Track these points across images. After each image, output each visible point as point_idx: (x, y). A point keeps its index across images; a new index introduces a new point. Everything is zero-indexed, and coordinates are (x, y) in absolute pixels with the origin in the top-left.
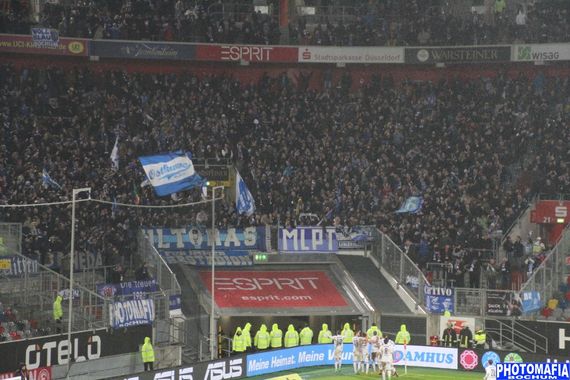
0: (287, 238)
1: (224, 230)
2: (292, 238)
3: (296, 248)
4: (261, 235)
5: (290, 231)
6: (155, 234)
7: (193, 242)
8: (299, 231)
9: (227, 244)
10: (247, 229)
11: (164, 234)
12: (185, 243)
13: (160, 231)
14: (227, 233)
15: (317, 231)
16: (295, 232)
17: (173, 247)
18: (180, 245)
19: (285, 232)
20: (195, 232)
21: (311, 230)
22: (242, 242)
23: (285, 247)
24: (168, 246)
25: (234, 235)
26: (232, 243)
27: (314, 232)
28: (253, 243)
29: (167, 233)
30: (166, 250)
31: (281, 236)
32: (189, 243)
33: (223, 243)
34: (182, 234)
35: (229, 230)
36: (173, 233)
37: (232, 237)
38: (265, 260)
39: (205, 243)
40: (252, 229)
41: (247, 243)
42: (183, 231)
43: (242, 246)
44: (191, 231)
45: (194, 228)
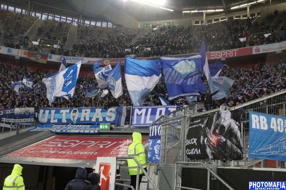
0: (137, 115)
1: (93, 111)
2: (141, 114)
3: (142, 122)
4: (119, 113)
5: (140, 110)
6: (50, 113)
7: (72, 119)
8: (147, 110)
9: (94, 120)
10: (110, 110)
11: (55, 113)
12: (67, 120)
13: (53, 111)
14: (95, 111)
15: (161, 109)
16: (144, 111)
17: (60, 122)
18: (64, 121)
19: (137, 111)
20: (75, 111)
21: (156, 109)
22: (104, 118)
23: (135, 122)
24: (56, 121)
25: (100, 113)
26: (97, 119)
27: (158, 110)
28: (113, 119)
30: (55, 124)
31: (133, 115)
32: (70, 119)
33: (91, 118)
34: (66, 113)
35: (97, 110)
36: (61, 112)
37: (98, 115)
38: (107, 129)
39: (79, 119)
40: (113, 109)
41: (108, 119)
42: (68, 111)
43: (104, 121)
44: (72, 111)
45: (75, 109)
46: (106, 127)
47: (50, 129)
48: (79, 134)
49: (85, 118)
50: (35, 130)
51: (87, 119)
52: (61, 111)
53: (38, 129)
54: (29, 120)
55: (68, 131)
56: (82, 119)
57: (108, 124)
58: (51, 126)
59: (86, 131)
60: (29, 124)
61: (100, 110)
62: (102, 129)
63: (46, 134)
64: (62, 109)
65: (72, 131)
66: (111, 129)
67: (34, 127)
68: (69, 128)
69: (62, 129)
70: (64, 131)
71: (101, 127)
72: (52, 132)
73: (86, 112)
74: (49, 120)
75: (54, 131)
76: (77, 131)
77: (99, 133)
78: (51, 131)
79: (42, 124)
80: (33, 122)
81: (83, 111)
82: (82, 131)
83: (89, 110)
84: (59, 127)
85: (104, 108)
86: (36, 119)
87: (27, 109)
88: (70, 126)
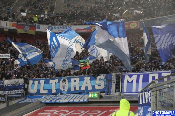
0: (128, 82)
1: (82, 80)
2: (132, 82)
4: (108, 81)
5: (131, 76)
6: (39, 83)
7: (62, 89)
8: (138, 76)
9: (83, 89)
10: (98, 77)
11: (45, 83)
12: (57, 90)
13: (42, 82)
14: (84, 80)
15: (153, 75)
16: (134, 77)
18: (54, 91)
19: (127, 78)
20: (64, 81)
21: (148, 75)
22: (93, 87)
23: (125, 89)
24: (46, 92)
25: (89, 82)
26: (86, 88)
27: (151, 76)
28: (103, 86)
29: (47, 82)
30: (45, 94)
31: (123, 82)
33: (80, 87)
34: (56, 83)
35: (85, 78)
36: (50, 83)
37: (87, 83)
38: (97, 98)
39: (69, 89)
40: (102, 77)
41: (97, 87)
42: (57, 81)
43: (94, 90)
44: (62, 81)
45: (64, 78)
46: (96, 95)
47: (39, 100)
48: (68, 103)
49: (75, 88)
50: (25, 101)
51: (77, 89)
52: (51, 81)
53: (28, 100)
54: (19, 91)
55: (58, 101)
56: (72, 89)
57: (97, 92)
58: (41, 97)
59: (75, 101)
60: (18, 96)
61: (89, 78)
62: (91, 98)
63: (36, 104)
64: (51, 79)
65: (61, 101)
66: (101, 97)
67: (24, 99)
68: (58, 98)
69: (51, 99)
70: (53, 101)
71: (90, 95)
72: (41, 103)
73: (75, 81)
74: (38, 91)
75: (43, 101)
76: (66, 101)
77: (89, 102)
78: (40, 101)
79: (32, 95)
80: (23, 93)
81: (73, 80)
82: (71, 101)
83: (78, 79)
84: (48, 97)
85: (93, 76)
86: (26, 90)
87: (17, 80)
88: (59, 96)
